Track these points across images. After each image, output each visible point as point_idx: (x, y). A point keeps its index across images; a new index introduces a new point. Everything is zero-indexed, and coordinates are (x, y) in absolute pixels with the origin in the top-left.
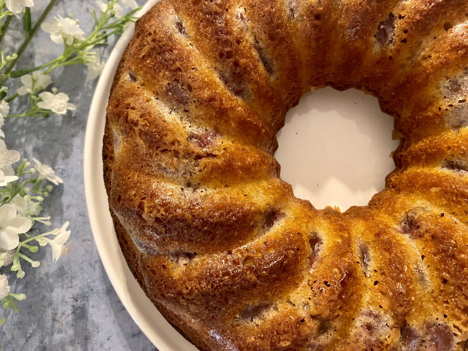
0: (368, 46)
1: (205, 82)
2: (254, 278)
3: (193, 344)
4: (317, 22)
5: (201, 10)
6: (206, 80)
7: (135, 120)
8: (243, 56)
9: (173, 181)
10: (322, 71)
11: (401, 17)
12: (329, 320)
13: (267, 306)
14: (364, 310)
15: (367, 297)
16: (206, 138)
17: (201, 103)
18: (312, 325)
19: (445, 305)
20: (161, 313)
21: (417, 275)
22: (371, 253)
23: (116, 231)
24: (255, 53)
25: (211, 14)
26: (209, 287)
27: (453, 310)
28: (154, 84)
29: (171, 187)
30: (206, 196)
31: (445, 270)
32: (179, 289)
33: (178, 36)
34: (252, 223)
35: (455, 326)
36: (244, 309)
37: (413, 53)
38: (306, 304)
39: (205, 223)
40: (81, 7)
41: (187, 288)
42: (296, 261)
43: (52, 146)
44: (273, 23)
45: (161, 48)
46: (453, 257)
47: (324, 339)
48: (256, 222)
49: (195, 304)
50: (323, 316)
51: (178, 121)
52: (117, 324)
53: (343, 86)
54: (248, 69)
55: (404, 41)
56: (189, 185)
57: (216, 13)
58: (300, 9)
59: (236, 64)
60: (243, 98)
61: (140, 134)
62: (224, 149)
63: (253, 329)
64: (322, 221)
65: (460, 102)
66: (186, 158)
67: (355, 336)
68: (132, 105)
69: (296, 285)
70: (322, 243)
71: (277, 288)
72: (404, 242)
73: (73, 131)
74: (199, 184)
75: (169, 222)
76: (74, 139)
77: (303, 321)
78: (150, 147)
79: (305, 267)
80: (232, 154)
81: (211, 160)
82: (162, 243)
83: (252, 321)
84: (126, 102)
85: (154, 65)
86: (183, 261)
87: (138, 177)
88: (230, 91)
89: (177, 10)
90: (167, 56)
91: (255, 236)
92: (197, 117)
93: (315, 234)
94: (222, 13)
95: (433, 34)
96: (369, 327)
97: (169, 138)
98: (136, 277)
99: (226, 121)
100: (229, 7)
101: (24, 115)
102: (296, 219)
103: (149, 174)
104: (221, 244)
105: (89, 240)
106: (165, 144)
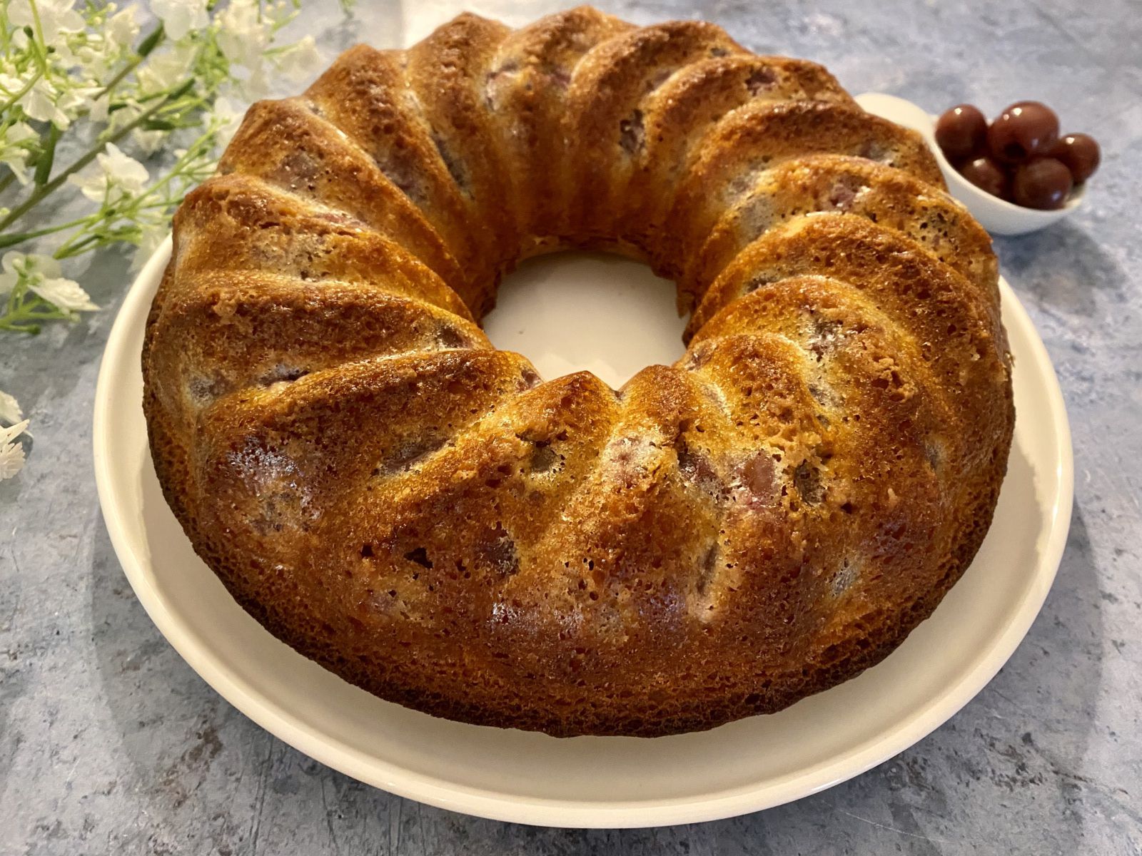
6: (348, 152)
7: (224, 190)
8: (412, 135)
9: (277, 272)
11: (651, 112)
12: (548, 443)
13: (438, 446)
15: (619, 423)
17: (338, 175)
18: (515, 440)
19: (753, 422)
24: (431, 143)
27: (765, 422)
28: (263, 164)
31: (747, 376)
32: (266, 415)
33: (310, 114)
35: (772, 445)
36: (392, 450)
37: (678, 160)
43: (35, 378)
44: (458, 103)
47: (541, 479)
48: (423, 326)
50: (537, 432)
51: (297, 199)
56: (305, 274)
58: (501, 98)
59: (400, 143)
60: (411, 197)
61: (228, 209)
63: (409, 480)
66: (304, 233)
69: (492, 408)
71: (455, 403)
73: (85, 354)
74: (324, 274)
75: (262, 310)
76: (85, 366)
78: (243, 222)
79: (509, 389)
81: (347, 238)
83: (407, 469)
86: (281, 384)
88: (389, 178)
92: (329, 196)
94: (382, 85)
95: (698, 128)
96: (624, 457)
97: (277, 206)
99: (377, 206)
103: (235, 267)
105: (75, 536)
106: (270, 213)
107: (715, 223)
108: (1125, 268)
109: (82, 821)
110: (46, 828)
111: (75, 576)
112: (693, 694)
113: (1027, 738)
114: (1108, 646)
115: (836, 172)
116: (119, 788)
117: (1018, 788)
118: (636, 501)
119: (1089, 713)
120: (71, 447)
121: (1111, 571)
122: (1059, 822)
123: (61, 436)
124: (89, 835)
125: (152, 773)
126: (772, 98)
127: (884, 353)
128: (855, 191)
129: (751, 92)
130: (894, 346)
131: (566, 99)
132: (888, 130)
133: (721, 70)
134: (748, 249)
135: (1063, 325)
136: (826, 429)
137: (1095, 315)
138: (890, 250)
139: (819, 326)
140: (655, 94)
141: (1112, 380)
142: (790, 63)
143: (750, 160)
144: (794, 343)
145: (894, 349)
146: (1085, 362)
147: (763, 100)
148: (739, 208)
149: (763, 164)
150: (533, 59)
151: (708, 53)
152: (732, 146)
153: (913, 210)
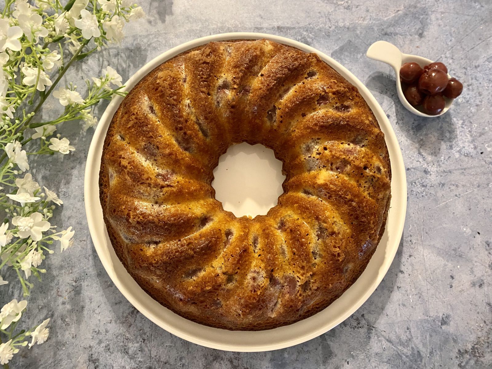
0: (263, 122)
1: (166, 144)
2: (192, 253)
3: (157, 301)
4: (232, 110)
5: (165, 102)
6: (167, 143)
7: (125, 165)
8: (189, 129)
9: (147, 200)
10: (239, 134)
11: (279, 109)
12: (232, 275)
13: (200, 270)
14: (252, 270)
15: (254, 263)
16: (167, 176)
17: (164, 156)
18: (223, 277)
19: (293, 266)
20: (137, 282)
21: (281, 251)
22: (259, 240)
23: (108, 232)
24: (196, 127)
25: (171, 105)
26: (168, 258)
27: (297, 268)
28: (136, 144)
29: (146, 204)
30: (167, 209)
31: (295, 248)
32: (150, 261)
33: (151, 116)
34: (192, 224)
35: (298, 277)
36: (187, 272)
37: (287, 128)
38: (221, 267)
39: (166, 224)
40: (77, 75)
41: (155, 260)
42: (216, 244)
43: (57, 175)
44: (206, 110)
45: (141, 124)
46: (298, 240)
47: (230, 286)
48: (195, 223)
49: (160, 269)
50: (229, 273)
51: (151, 166)
52: (104, 296)
53: (252, 142)
54: (192, 136)
55: (281, 122)
56: (156, 203)
57: (173, 105)
58: (223, 102)
59: (185, 133)
60: (189, 152)
61: (128, 174)
62: (178, 182)
63: (192, 283)
64: (236, 224)
65: (309, 157)
66: (155, 188)
67: (247, 284)
68: (123, 156)
69: (216, 257)
70: (233, 235)
71: (205, 258)
72: (277, 234)
73: (72, 165)
74: (162, 202)
75: (145, 224)
76: (73, 170)
77: (218, 275)
78: (134, 181)
79: (222, 247)
80: (182, 185)
81: (170, 188)
82: (140, 236)
83: (191, 278)
84: (119, 154)
85: (137, 133)
86: (152, 246)
87: (126, 198)
88: (182, 148)
89: (150, 98)
90: (145, 128)
91: (194, 231)
92: (161, 164)
93: (229, 230)
94: (177, 105)
95: (296, 119)
96: (254, 279)
97: (145, 176)
98: (121, 260)
99: (179, 166)
100: (181, 100)
101: (34, 153)
102: (219, 222)
103: (133, 196)
104: (174, 236)
105: (85, 241)
106: (143, 179)
107: (297, 157)
108: (458, 132)
109: (105, 330)
110: (96, 332)
111: (87, 255)
112: (268, 323)
113: (363, 315)
114: (396, 288)
115: (340, 158)
116: (113, 321)
117: (356, 329)
118: (256, 296)
119: (383, 309)
120: (76, 206)
121: (406, 263)
122: (364, 339)
123: (72, 201)
124: (107, 334)
125: (121, 318)
126: (326, 107)
127: (337, 245)
128: (345, 166)
129: (318, 105)
130: (341, 240)
131: (248, 100)
132: (366, 131)
133: (308, 98)
134: (306, 175)
135: (424, 160)
136: (315, 267)
137: (438, 155)
138: (349, 201)
139: (320, 227)
140: (282, 101)
141: (433, 187)
142: (336, 91)
143: (312, 139)
144: (312, 231)
145: (341, 242)
146: (427, 178)
147: (323, 109)
148: (305, 159)
149: (317, 141)
150: (236, 86)
151: (306, 76)
152: (307, 134)
153: (364, 176)
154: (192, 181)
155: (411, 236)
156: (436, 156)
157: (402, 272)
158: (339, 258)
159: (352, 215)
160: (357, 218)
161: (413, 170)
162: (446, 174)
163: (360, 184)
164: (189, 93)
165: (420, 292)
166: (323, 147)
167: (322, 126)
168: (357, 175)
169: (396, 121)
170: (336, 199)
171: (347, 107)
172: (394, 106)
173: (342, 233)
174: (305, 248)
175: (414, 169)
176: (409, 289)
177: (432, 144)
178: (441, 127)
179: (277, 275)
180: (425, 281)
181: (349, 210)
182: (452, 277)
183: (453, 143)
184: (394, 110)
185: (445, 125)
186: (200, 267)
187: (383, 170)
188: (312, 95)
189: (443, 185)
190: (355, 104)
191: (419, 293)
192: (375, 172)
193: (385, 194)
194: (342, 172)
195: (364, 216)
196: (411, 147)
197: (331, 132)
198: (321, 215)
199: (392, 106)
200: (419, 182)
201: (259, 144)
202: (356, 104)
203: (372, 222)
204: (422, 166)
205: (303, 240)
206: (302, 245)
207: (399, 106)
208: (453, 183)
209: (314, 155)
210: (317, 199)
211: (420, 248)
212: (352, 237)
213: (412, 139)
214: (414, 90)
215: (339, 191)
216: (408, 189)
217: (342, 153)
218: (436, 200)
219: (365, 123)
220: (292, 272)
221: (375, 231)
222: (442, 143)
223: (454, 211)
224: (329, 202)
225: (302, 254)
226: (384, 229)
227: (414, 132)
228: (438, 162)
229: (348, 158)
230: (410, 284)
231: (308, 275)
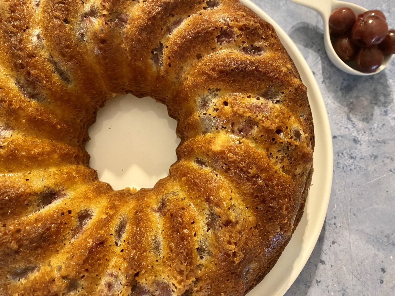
0: (147, 66)
4: (102, 45)
8: (35, 68)
10: (116, 82)
11: (167, 47)
12: (76, 280)
13: (33, 269)
14: (109, 271)
18: (60, 284)
19: (169, 268)
21: (153, 246)
22: (128, 227)
24: (50, 66)
27: (173, 271)
34: (26, 202)
35: (173, 284)
36: (12, 271)
37: (178, 75)
38: (60, 268)
42: (58, 233)
44: (62, 44)
46: (178, 231)
47: (73, 295)
48: (31, 201)
50: (71, 276)
53: (139, 94)
54: (40, 78)
55: (170, 65)
57: (12, 32)
58: (89, 34)
59: (29, 73)
60: (38, 100)
62: (11, 141)
63: (19, 288)
65: (204, 114)
67: (99, 292)
69: (57, 252)
70: (90, 219)
71: (38, 254)
72: (153, 219)
77: (54, 280)
79: (68, 237)
80: (17, 145)
83: (19, 280)
88: (24, 94)
91: (30, 212)
93: (87, 211)
94: (17, 33)
95: (189, 61)
96: (109, 286)
99: (16, 119)
100: (28, 28)
102: (74, 199)
107: (191, 114)
114: (314, 282)
115: (243, 117)
121: (327, 251)
126: (230, 47)
127: (233, 241)
128: (251, 128)
129: (219, 44)
130: (240, 232)
131: (124, 34)
132: (282, 82)
133: (204, 31)
134: (200, 138)
135: (354, 127)
136: (201, 270)
137: (371, 122)
138: (253, 177)
139: (211, 213)
140: (170, 36)
141: (363, 159)
142: (244, 25)
143: (209, 89)
144: (200, 217)
145: (239, 236)
146: (356, 149)
147: (225, 48)
148: (199, 117)
149: (216, 92)
150: (105, 12)
151: (205, 5)
152: (201, 82)
153: (276, 143)
154: (38, 141)
155: (335, 218)
156: (368, 122)
157: (323, 262)
158: (235, 259)
159: (257, 197)
160: (263, 201)
161: (340, 138)
162: (379, 144)
163: (271, 154)
164: (41, 19)
165: (344, 288)
166: (222, 101)
167: (221, 72)
168: (266, 141)
169: (322, 80)
170: (235, 173)
171: (259, 50)
172: (320, 62)
173: (241, 222)
174: (186, 243)
175: (342, 137)
176: (330, 284)
177: (363, 108)
178: (375, 89)
179: (144, 280)
180: (351, 274)
181: (253, 189)
182: (383, 270)
183: (389, 108)
184: (320, 66)
185: (379, 87)
186: (33, 266)
187: (303, 135)
188: (210, 28)
189: (376, 157)
190: (269, 46)
191: (342, 289)
192: (292, 138)
193: (305, 169)
194: (246, 136)
195: (274, 199)
196: (338, 111)
197: (234, 81)
198: (212, 196)
199: (318, 62)
200: (347, 153)
201: (149, 98)
202: (271, 46)
203: (284, 207)
204: (351, 133)
205: (185, 231)
206: (183, 238)
207: (326, 63)
208: (387, 155)
209: (211, 111)
210: (211, 172)
211: (346, 233)
212: (256, 227)
213: (340, 102)
214: (345, 42)
215: (239, 162)
216: (334, 160)
217: (247, 110)
218: (366, 175)
219: (282, 71)
220: (166, 277)
221: (289, 219)
222: (376, 107)
223: (387, 190)
224: (227, 176)
225: (182, 253)
226: (303, 212)
227: (343, 93)
228: (370, 129)
229: (254, 116)
230: (333, 278)
231: (189, 282)
